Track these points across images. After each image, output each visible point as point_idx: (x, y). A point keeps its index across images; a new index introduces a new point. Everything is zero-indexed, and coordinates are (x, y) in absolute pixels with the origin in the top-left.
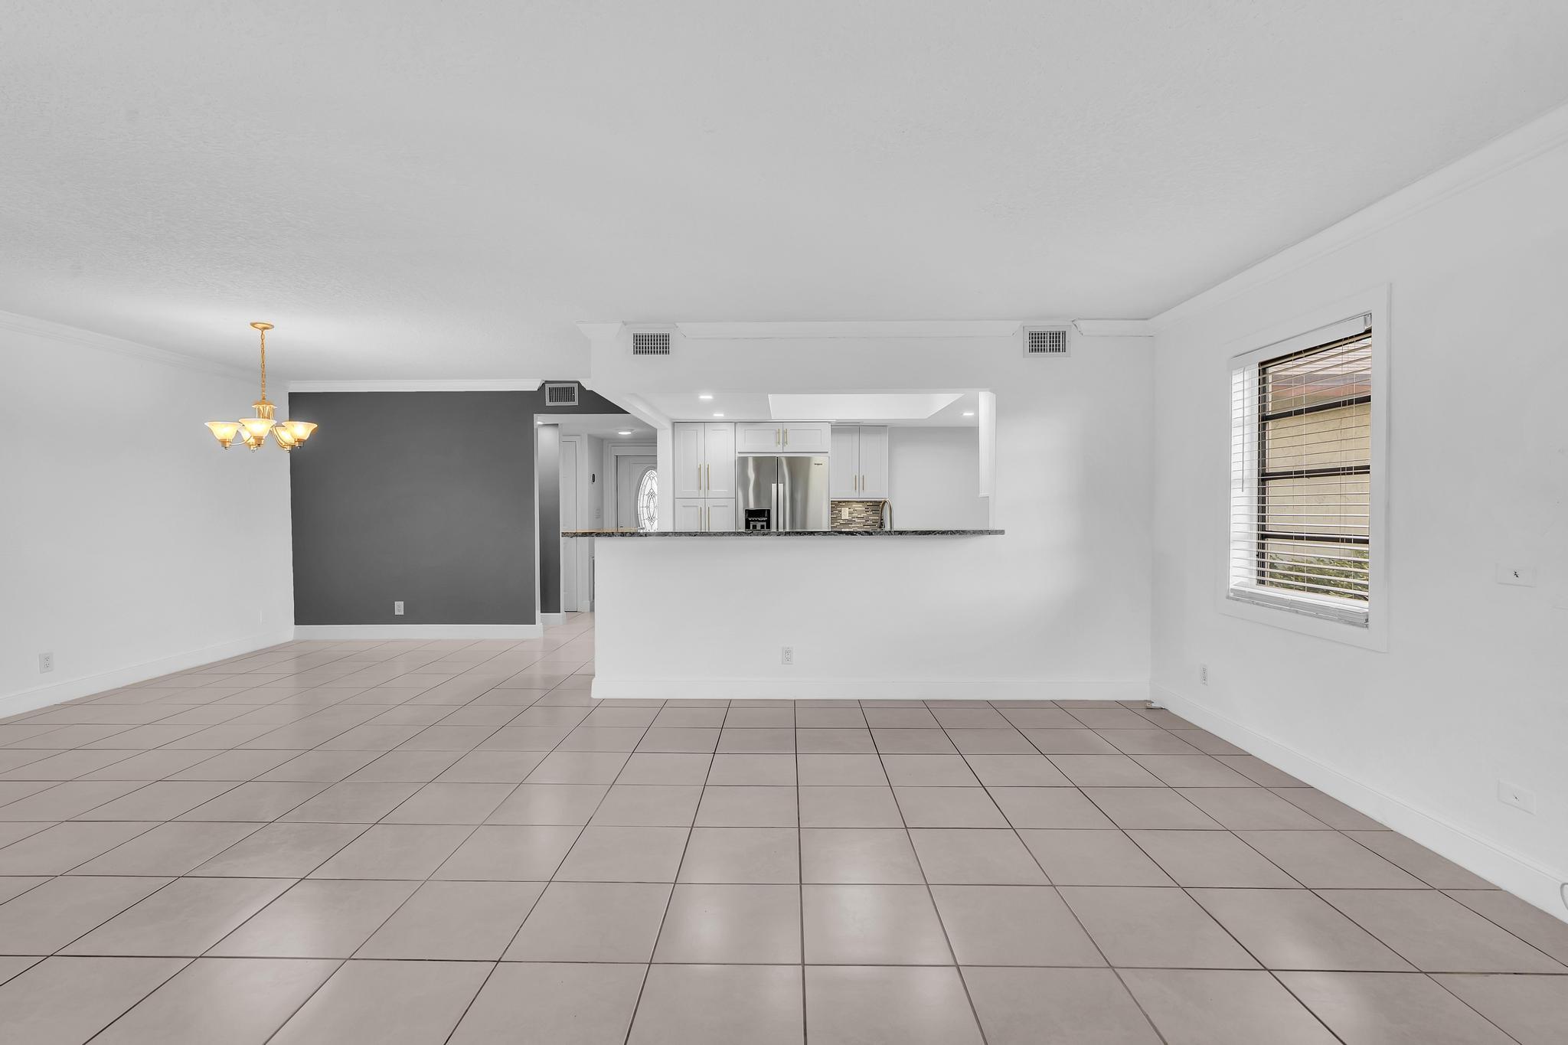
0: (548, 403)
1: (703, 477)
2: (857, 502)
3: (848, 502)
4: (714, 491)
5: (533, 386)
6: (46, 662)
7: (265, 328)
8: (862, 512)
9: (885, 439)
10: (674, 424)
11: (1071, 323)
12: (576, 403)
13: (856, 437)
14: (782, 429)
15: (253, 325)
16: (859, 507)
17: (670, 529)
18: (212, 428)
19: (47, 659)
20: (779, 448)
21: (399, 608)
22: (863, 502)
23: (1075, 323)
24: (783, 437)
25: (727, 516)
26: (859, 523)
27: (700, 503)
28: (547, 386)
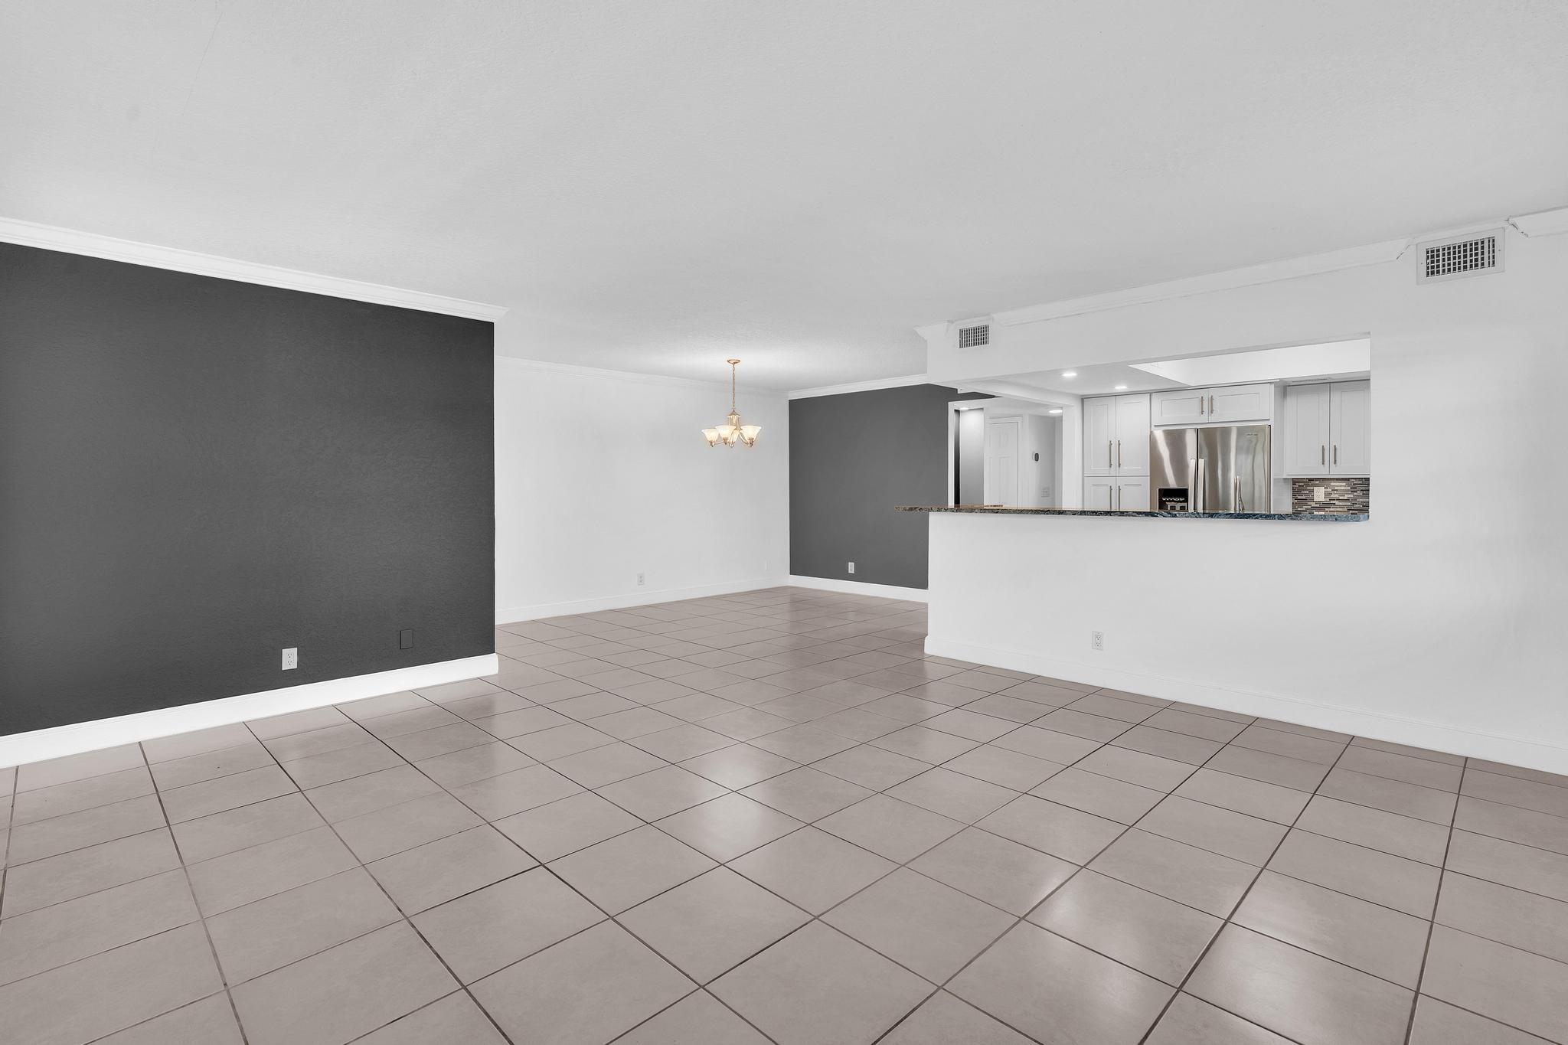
1: (1114, 454)
2: (1337, 479)
3: (1323, 481)
4: (1126, 468)
6: (641, 579)
7: (735, 363)
8: (1346, 492)
10: (1083, 399)
11: (1505, 225)
13: (1325, 397)
14: (1205, 395)
15: (728, 361)
16: (1342, 486)
17: (1079, 508)
18: (706, 434)
19: (641, 577)
20: (1204, 418)
21: (851, 567)
22: (1348, 479)
23: (1510, 222)
24: (1209, 405)
25: (1141, 497)
26: (1340, 507)
27: (1111, 482)
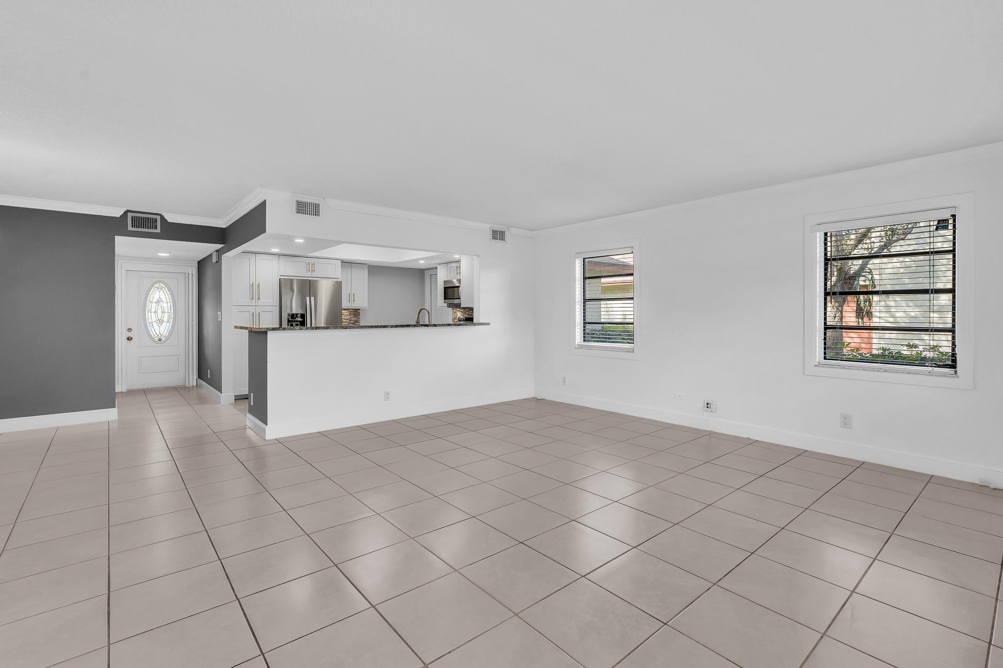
0: (130, 228)
1: (255, 291)
4: (263, 301)
5: (117, 213)
8: (347, 315)
9: (366, 272)
11: (507, 228)
12: (158, 230)
13: (349, 270)
14: (311, 262)
16: (345, 312)
20: (309, 274)
23: (509, 228)
24: (312, 267)
27: (252, 309)
28: (130, 215)
